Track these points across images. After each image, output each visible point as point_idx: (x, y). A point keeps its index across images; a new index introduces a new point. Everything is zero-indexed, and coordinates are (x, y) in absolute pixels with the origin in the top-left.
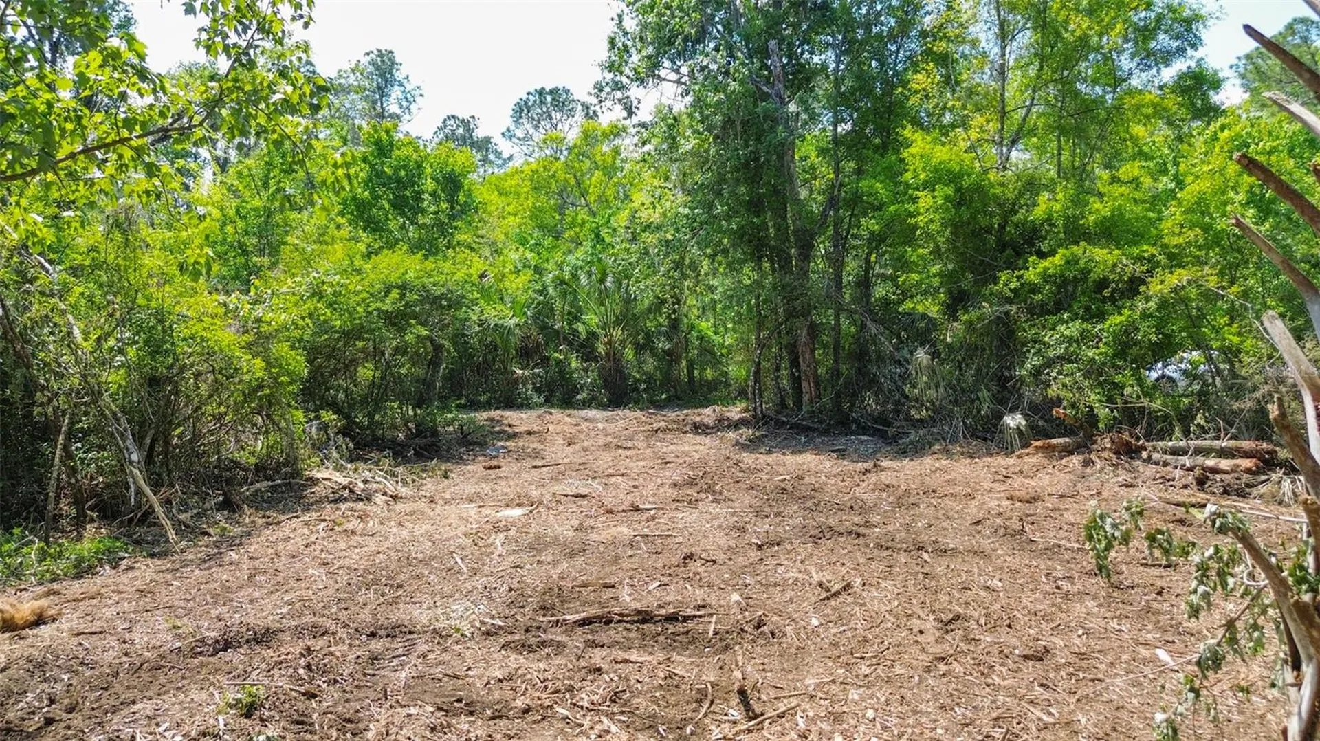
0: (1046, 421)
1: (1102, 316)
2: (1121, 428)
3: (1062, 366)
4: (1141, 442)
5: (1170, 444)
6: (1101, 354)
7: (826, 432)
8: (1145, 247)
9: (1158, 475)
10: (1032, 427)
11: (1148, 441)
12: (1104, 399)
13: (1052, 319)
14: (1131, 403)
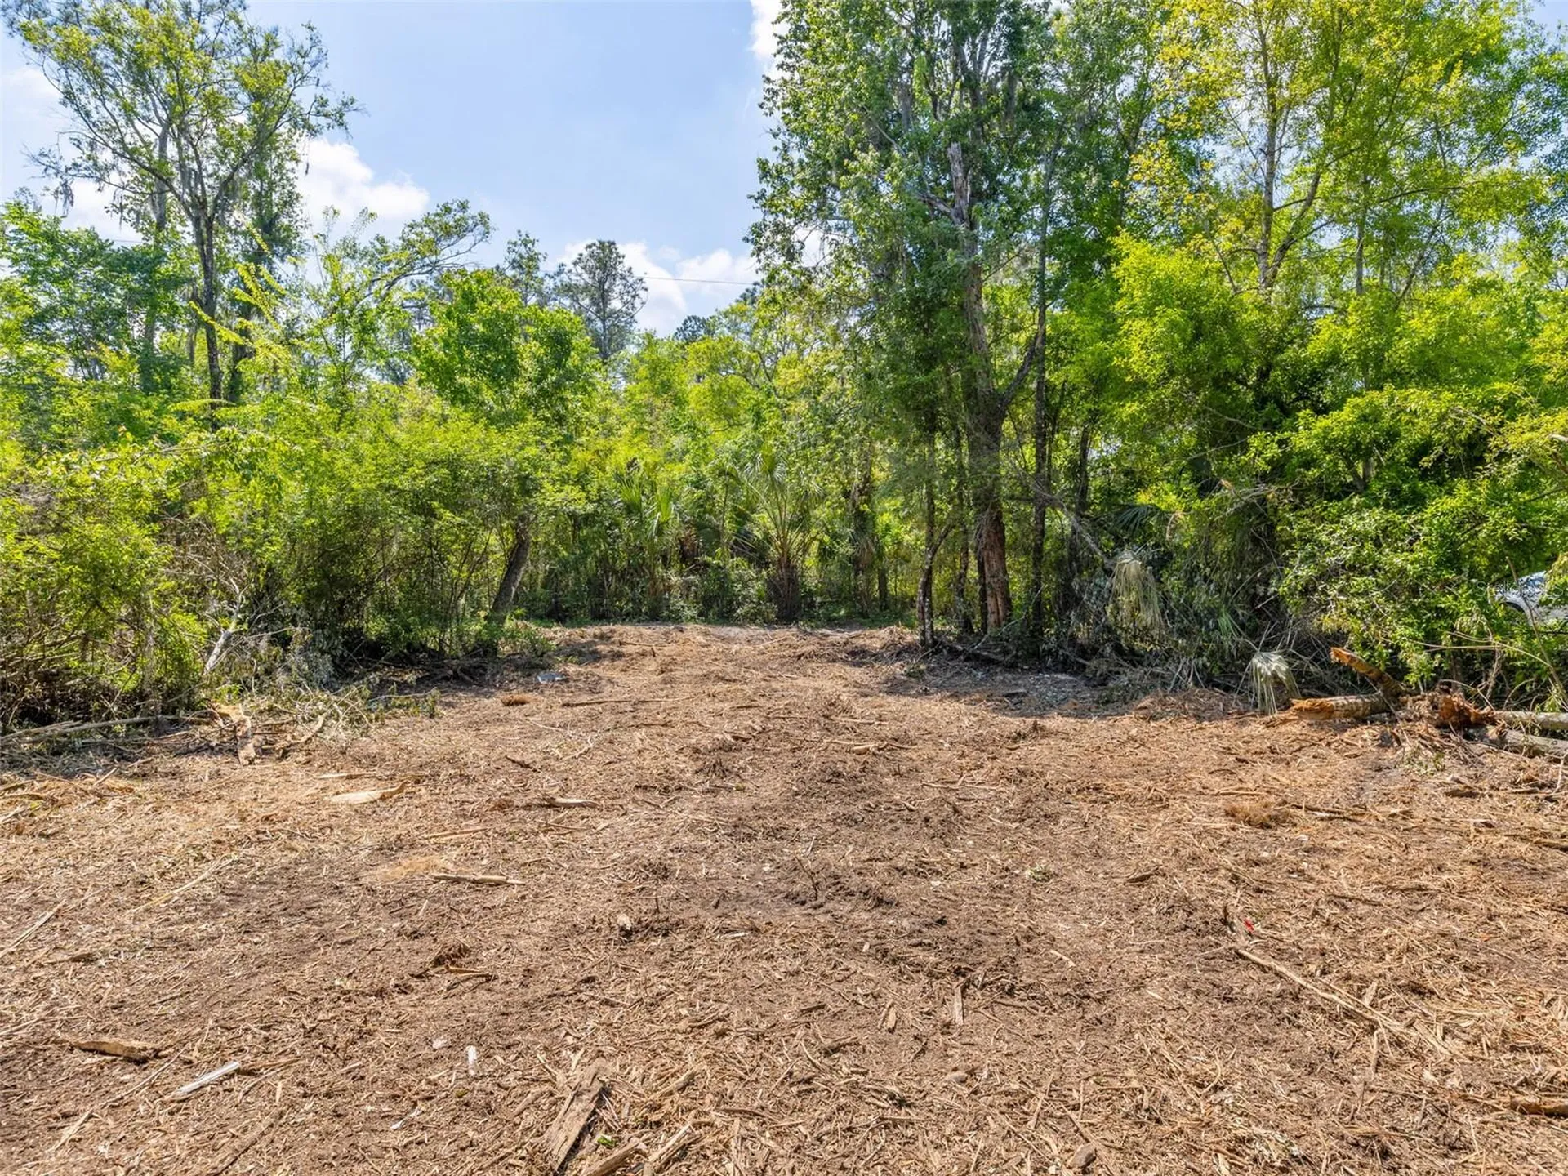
0: (1322, 665)
1: (1418, 501)
2: (1449, 684)
3: (1348, 579)
4: (1485, 711)
5: (1542, 716)
6: (1417, 561)
7: (1011, 667)
8: (1498, 386)
9: (1522, 775)
10: (1298, 674)
11: (1498, 708)
12: (1420, 635)
13: (1334, 507)
14: (1468, 642)
